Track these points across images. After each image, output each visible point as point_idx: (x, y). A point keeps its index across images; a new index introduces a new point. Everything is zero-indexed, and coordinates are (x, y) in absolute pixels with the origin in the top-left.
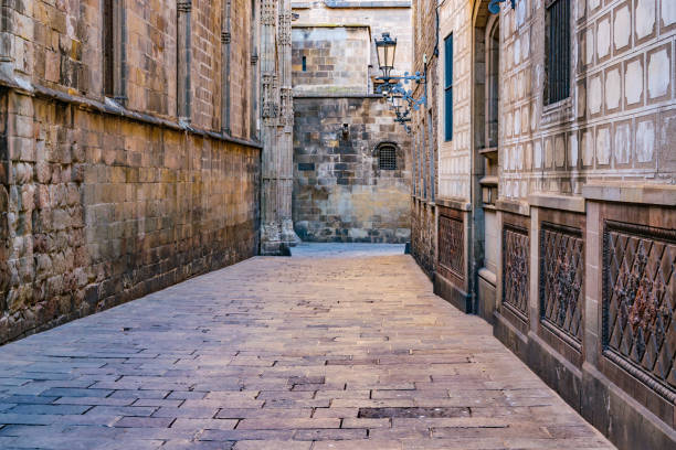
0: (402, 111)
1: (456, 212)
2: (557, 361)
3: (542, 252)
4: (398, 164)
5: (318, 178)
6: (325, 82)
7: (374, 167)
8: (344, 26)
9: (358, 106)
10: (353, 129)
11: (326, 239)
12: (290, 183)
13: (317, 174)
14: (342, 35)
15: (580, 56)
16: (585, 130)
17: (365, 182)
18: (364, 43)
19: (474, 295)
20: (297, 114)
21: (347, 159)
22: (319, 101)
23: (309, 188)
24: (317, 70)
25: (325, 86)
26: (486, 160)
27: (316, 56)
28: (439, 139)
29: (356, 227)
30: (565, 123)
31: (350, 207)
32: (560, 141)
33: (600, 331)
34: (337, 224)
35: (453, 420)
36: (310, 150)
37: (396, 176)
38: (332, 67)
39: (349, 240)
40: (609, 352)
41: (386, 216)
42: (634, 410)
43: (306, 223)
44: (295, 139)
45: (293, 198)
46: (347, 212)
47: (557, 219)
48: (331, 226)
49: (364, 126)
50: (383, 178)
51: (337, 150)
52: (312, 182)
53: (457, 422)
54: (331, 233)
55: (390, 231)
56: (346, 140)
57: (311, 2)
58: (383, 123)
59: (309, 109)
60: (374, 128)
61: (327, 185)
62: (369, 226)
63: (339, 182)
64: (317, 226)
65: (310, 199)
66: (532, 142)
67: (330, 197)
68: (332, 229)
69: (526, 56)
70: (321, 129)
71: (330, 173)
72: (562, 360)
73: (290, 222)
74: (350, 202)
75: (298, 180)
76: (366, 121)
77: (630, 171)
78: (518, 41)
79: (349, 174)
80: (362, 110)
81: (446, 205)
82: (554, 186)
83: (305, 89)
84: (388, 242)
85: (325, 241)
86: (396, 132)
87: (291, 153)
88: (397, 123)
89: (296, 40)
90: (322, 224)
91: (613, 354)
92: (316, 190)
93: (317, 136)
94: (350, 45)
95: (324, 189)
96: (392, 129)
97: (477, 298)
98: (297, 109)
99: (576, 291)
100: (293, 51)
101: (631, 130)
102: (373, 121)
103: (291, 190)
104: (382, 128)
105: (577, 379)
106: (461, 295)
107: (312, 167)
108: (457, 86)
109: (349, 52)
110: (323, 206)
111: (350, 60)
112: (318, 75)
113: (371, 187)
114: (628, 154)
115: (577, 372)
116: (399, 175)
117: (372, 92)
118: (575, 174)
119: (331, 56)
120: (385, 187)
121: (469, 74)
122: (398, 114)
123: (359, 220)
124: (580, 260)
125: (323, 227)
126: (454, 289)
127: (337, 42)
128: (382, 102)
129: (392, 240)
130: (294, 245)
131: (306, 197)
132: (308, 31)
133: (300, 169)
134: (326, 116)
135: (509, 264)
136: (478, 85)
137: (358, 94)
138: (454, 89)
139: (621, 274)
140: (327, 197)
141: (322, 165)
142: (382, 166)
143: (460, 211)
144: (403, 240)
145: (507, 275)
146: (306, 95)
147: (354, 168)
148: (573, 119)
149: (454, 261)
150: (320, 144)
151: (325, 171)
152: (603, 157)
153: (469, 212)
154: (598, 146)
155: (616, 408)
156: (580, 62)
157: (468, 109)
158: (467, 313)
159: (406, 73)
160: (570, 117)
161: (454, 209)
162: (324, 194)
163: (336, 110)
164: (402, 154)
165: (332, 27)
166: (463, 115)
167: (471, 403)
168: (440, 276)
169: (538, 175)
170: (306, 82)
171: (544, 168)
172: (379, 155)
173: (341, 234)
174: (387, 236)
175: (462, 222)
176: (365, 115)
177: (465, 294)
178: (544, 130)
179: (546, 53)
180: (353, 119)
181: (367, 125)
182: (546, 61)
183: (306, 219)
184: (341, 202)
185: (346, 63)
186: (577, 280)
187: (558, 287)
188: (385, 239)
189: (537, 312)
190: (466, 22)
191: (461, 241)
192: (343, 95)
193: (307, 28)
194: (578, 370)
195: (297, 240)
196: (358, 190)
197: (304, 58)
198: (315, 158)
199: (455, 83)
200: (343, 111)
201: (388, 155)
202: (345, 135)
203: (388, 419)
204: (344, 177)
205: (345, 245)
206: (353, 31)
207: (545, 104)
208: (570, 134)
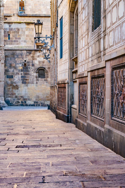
0: (47, 54)
1: (64, 85)
2: (96, 128)
3: (92, 89)
4: (46, 76)
5: (14, 81)
6: (17, 44)
7: (36, 77)
8: (25, 23)
9: (30, 53)
10: (28, 62)
11: (18, 104)
12: (3, 83)
13: (14, 80)
14: (24, 26)
15: (104, 7)
16: (105, 35)
17: (33, 83)
18: (32, 29)
19: (70, 115)
20: (6, 56)
21: (26, 74)
22: (15, 51)
23: (11, 85)
24: (14, 39)
25: (17, 45)
26: (74, 62)
27: (14, 34)
28: (58, 59)
29: (29, 100)
30: (99, 35)
31: (27, 92)
32: (97, 43)
33: (110, 110)
34: (22, 99)
35: (53, 148)
36: (11, 70)
37: (45, 80)
38: (20, 38)
39: (27, 105)
40: (113, 118)
41: (41, 96)
42: (121, 135)
43: (9, 99)
44: (5, 66)
45: (5, 89)
46: (26, 94)
47: (96, 73)
48: (19, 99)
49: (32, 61)
50: (40, 81)
51: (22, 70)
52: (12, 83)
53: (55, 148)
54: (19, 102)
55: (43, 102)
56: (25, 66)
57: (12, 14)
58: (40, 60)
59: (11, 54)
60: (36, 62)
61: (18, 84)
62: (34, 100)
63: (23, 83)
64: (14, 100)
65: (11, 89)
66: (88, 48)
67: (19, 89)
68: (20, 101)
69: (86, 15)
70: (15, 62)
71: (19, 79)
72: (98, 127)
73: (3, 98)
74: (27, 91)
75: (7, 82)
76: (33, 59)
77: (120, 44)
78: (84, 11)
79: (26, 80)
80: (32, 55)
81: (60, 83)
82: (96, 61)
83: (9, 46)
84: (42, 106)
85: (17, 106)
86: (45, 64)
87: (3, 71)
88: (45, 59)
89: (6, 28)
90: (16, 99)
91: (115, 118)
92: (14, 86)
93: (14, 65)
94: (27, 30)
95: (17, 86)
96: (43, 62)
97: (71, 116)
98: (6, 55)
99: (103, 99)
100: (5, 32)
101: (120, 28)
102: (36, 59)
103: (3, 85)
104: (39, 62)
105: (103, 132)
106: (65, 116)
107: (12, 77)
108: (64, 36)
109: (27, 33)
110: (16, 92)
111: (27, 36)
112: (14, 41)
113: (35, 85)
114: (119, 38)
115: (103, 130)
116: (46, 80)
117: (36, 48)
118: (102, 53)
119: (19, 34)
120: (41, 85)
121: (68, 30)
122: (45, 56)
123: (31, 97)
124: (104, 86)
125: (16, 100)
126: (63, 115)
127: (22, 29)
128: (39, 52)
129: (43, 105)
130: (5, 107)
131: (10, 89)
132: (11, 24)
133: (7, 78)
134: (18, 57)
135: (81, 98)
136: (71, 34)
137: (30, 49)
138: (63, 38)
139: (117, 86)
140: (18, 89)
141: (16, 76)
142: (39, 77)
143: (65, 84)
144: (47, 105)
145: (80, 102)
146: (10, 49)
147: (29, 78)
148: (102, 32)
149: (63, 104)
150: (15, 68)
151: (17, 79)
152: (111, 43)
153: (68, 83)
154: (110, 39)
155: (115, 138)
156: (104, 9)
157: (68, 44)
158: (67, 122)
159: (46, 36)
160: (101, 32)
161: (63, 83)
162: (17, 87)
163: (22, 55)
164: (47, 72)
165: (20, 23)
166: (66, 47)
167: (62, 143)
168: (58, 111)
169: (90, 59)
170: (10, 44)
171: (92, 56)
172: (38, 72)
173: (23, 103)
174: (41, 104)
175: (65, 88)
176: (33, 57)
177: (66, 115)
178: (92, 41)
179: (93, 12)
180: (28, 58)
181: (34, 61)
182: (93, 14)
183: (10, 97)
184: (23, 91)
185: (25, 37)
186: (103, 95)
187: (97, 100)
188: (41, 105)
189: (90, 112)
190: (67, 11)
191: (65, 96)
192: (24, 49)
193: (10, 23)
194: (103, 129)
195: (6, 105)
196: (30, 86)
197: (9, 35)
198: (13, 73)
199: (63, 35)
200: (24, 56)
201: (42, 72)
202: (25, 64)
203: (28, 148)
204: (25, 81)
205: (25, 107)
206: (28, 25)
207: (93, 31)
208: (101, 38)
